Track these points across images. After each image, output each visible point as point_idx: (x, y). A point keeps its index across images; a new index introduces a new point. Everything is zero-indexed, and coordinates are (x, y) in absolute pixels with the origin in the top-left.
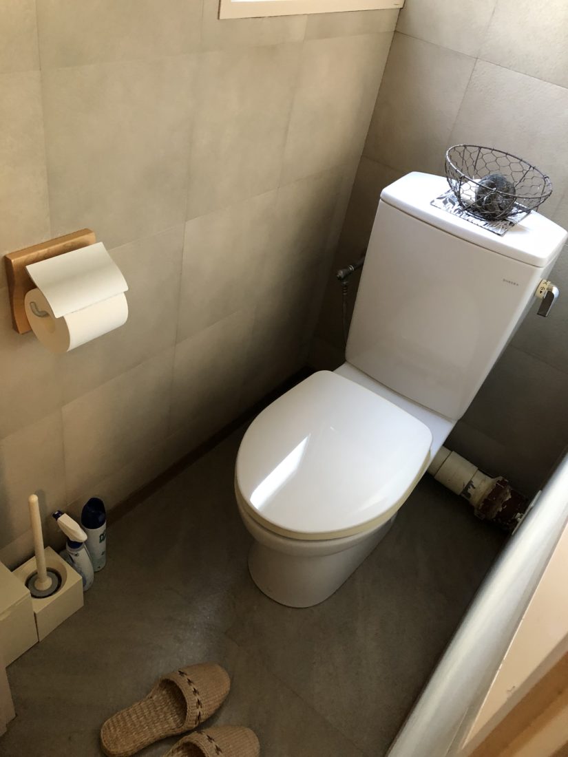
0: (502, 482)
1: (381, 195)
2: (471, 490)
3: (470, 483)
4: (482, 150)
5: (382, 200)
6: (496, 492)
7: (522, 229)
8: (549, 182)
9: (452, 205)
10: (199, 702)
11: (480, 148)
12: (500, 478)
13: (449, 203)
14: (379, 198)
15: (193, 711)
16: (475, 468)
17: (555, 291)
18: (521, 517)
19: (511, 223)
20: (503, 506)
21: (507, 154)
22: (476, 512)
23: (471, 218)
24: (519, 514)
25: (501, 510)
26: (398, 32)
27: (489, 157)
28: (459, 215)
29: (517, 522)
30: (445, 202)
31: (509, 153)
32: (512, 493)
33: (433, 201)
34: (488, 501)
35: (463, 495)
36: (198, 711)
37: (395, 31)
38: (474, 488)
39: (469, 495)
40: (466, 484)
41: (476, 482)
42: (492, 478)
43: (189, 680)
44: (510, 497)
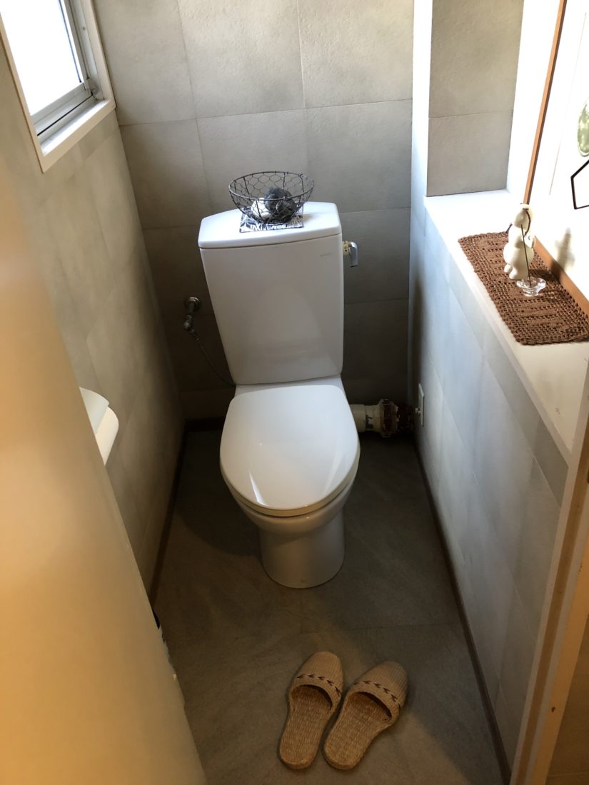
0: (385, 402)
1: (199, 245)
2: (370, 422)
3: (367, 417)
4: (246, 178)
5: (202, 248)
6: (387, 410)
7: (309, 217)
8: (305, 176)
9: (254, 226)
10: (329, 682)
11: (244, 177)
12: (382, 401)
13: (251, 225)
14: (199, 247)
15: (331, 690)
16: (363, 406)
17: (353, 245)
18: (419, 410)
19: (300, 216)
20: (398, 417)
21: (263, 173)
22: (383, 435)
23: (275, 227)
24: (417, 409)
25: (398, 420)
26: (124, 126)
27: (253, 181)
28: (265, 229)
29: (420, 415)
30: (248, 226)
31: (264, 171)
32: (396, 404)
33: (240, 230)
34: (387, 420)
35: (368, 429)
36: (333, 687)
37: (120, 126)
38: (371, 418)
39: (371, 426)
40: (364, 418)
41: (370, 415)
42: (376, 404)
43: (310, 676)
44: (397, 408)
